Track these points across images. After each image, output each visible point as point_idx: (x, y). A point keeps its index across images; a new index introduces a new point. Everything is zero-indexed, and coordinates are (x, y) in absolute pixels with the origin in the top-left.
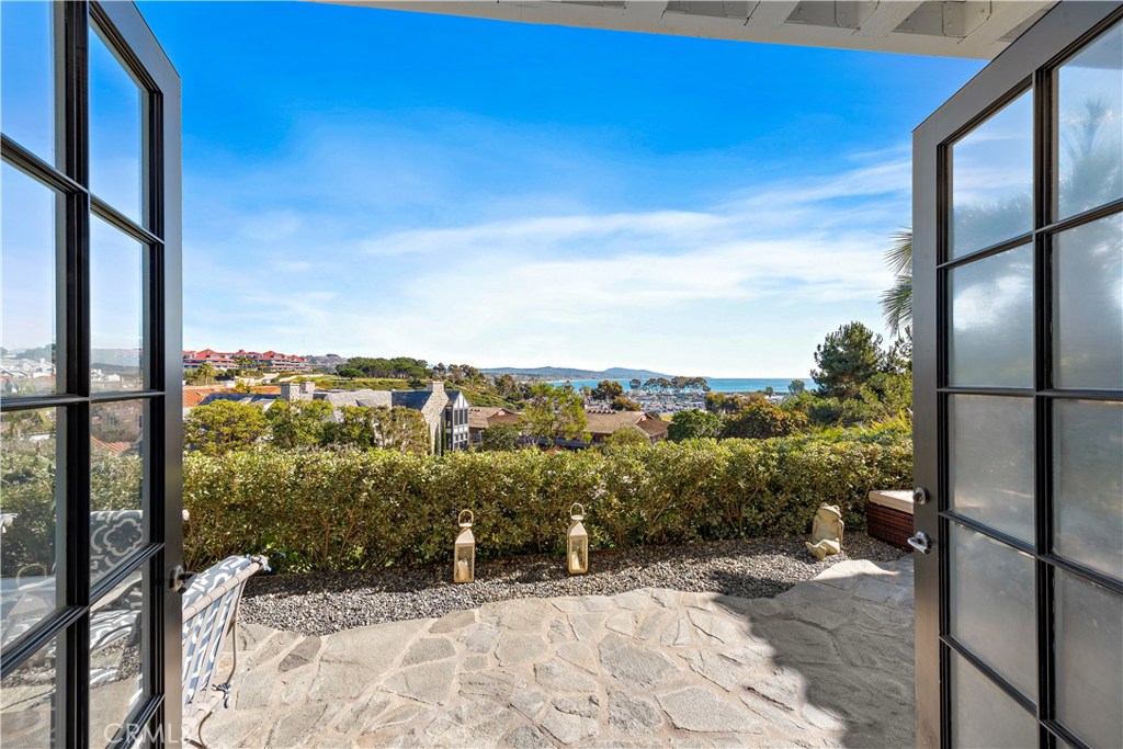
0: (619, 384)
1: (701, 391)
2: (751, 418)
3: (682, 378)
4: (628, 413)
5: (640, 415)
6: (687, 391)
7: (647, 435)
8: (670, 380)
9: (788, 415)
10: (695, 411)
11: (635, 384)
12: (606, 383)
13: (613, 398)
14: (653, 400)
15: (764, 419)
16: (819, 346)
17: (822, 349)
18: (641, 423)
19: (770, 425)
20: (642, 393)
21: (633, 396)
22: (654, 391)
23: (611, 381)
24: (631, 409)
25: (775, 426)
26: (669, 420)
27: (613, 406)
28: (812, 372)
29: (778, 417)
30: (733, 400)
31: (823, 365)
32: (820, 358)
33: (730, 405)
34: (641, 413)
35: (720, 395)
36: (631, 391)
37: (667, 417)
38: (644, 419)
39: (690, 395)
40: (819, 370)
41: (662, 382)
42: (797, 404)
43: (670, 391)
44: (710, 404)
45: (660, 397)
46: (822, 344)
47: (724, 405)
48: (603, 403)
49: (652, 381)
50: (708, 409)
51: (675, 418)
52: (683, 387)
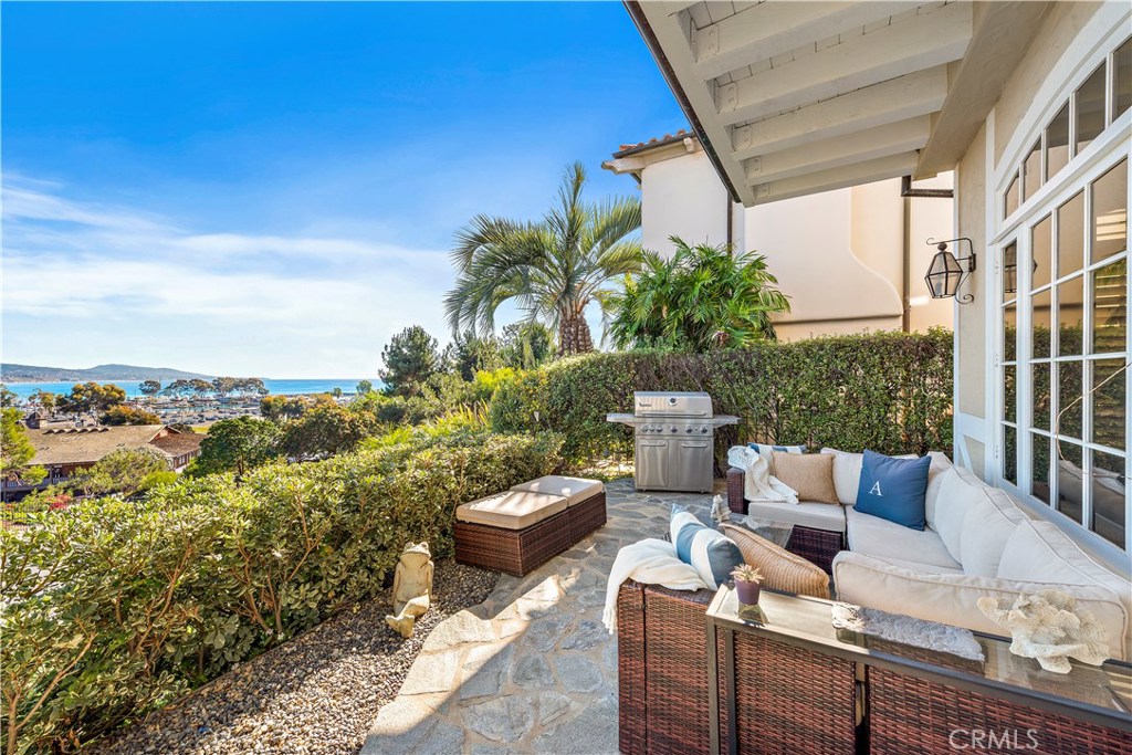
0: (117, 387)
1: (256, 394)
2: (316, 422)
3: (230, 379)
4: (134, 428)
5: (159, 429)
6: (236, 394)
7: (169, 456)
8: (210, 382)
9: (356, 415)
10: (243, 419)
11: (151, 387)
12: (91, 387)
13: (105, 408)
14: (183, 407)
15: (331, 422)
16: (386, 347)
17: (389, 350)
18: (158, 441)
19: (338, 427)
20: (163, 399)
21: (147, 404)
22: (185, 396)
23: (100, 384)
24: (140, 421)
25: (343, 428)
26: (205, 433)
27: (106, 421)
28: (380, 372)
29: (346, 419)
30: (296, 403)
31: (391, 365)
32: (387, 357)
33: (294, 409)
34: (158, 427)
35: (281, 398)
36: (143, 397)
37: (202, 429)
38: (164, 434)
39: (240, 399)
40: (386, 370)
41: (199, 385)
42: (365, 404)
43: (210, 395)
44: (267, 409)
45: (193, 404)
46: (389, 344)
47: (286, 409)
48: (84, 416)
49: (180, 383)
50: (264, 415)
51: (212, 430)
52: (230, 390)
